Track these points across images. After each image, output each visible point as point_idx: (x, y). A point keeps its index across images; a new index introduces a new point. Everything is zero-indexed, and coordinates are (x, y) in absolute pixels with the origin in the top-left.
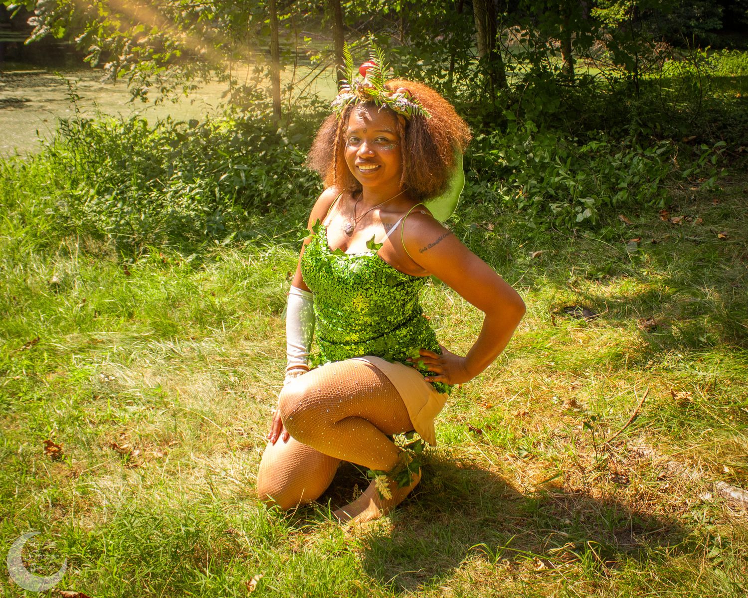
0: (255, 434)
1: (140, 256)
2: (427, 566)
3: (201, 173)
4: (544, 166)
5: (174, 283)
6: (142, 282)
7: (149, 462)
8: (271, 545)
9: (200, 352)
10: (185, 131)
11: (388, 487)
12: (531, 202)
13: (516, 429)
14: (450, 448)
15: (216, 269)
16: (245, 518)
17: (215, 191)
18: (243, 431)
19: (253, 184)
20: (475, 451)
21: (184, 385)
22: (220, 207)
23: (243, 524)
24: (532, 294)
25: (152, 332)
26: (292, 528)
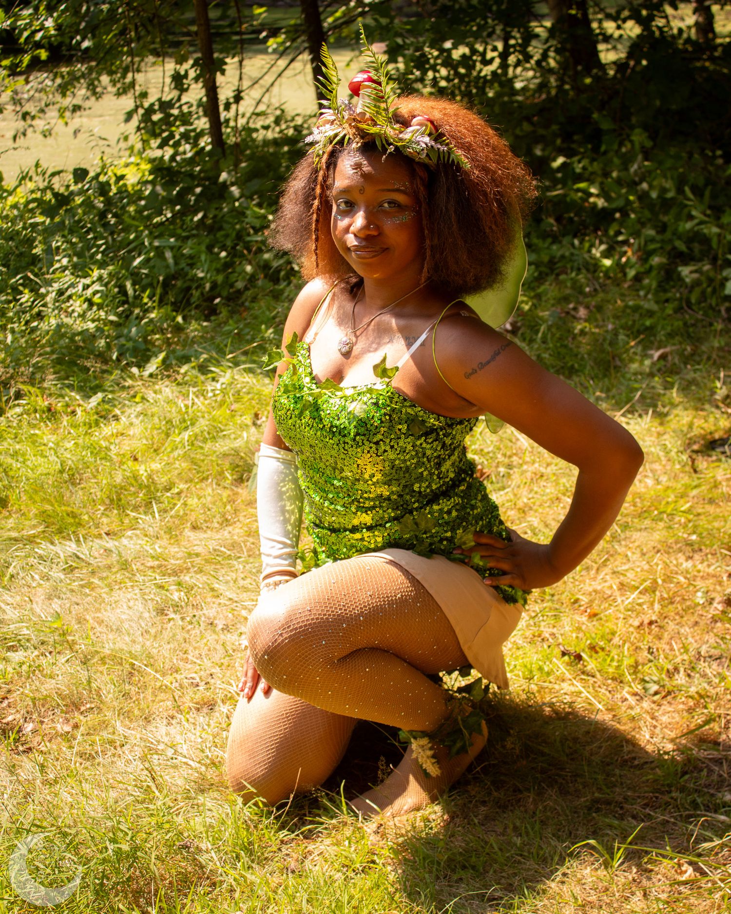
0: (217, 683)
1: (11, 404)
2: (503, 881)
3: (99, 257)
4: (666, 204)
5: (70, 445)
6: (18, 447)
7: (50, 741)
8: (253, 861)
9: (120, 555)
10: (68, 186)
11: (433, 757)
12: (647, 266)
13: (638, 648)
14: (533, 686)
15: (137, 416)
16: (208, 820)
17: (125, 286)
18: (198, 680)
19: (187, 269)
20: (573, 689)
21: (98, 610)
22: (137, 311)
23: (207, 832)
24: (656, 422)
25: (41, 528)
26: (285, 832)
